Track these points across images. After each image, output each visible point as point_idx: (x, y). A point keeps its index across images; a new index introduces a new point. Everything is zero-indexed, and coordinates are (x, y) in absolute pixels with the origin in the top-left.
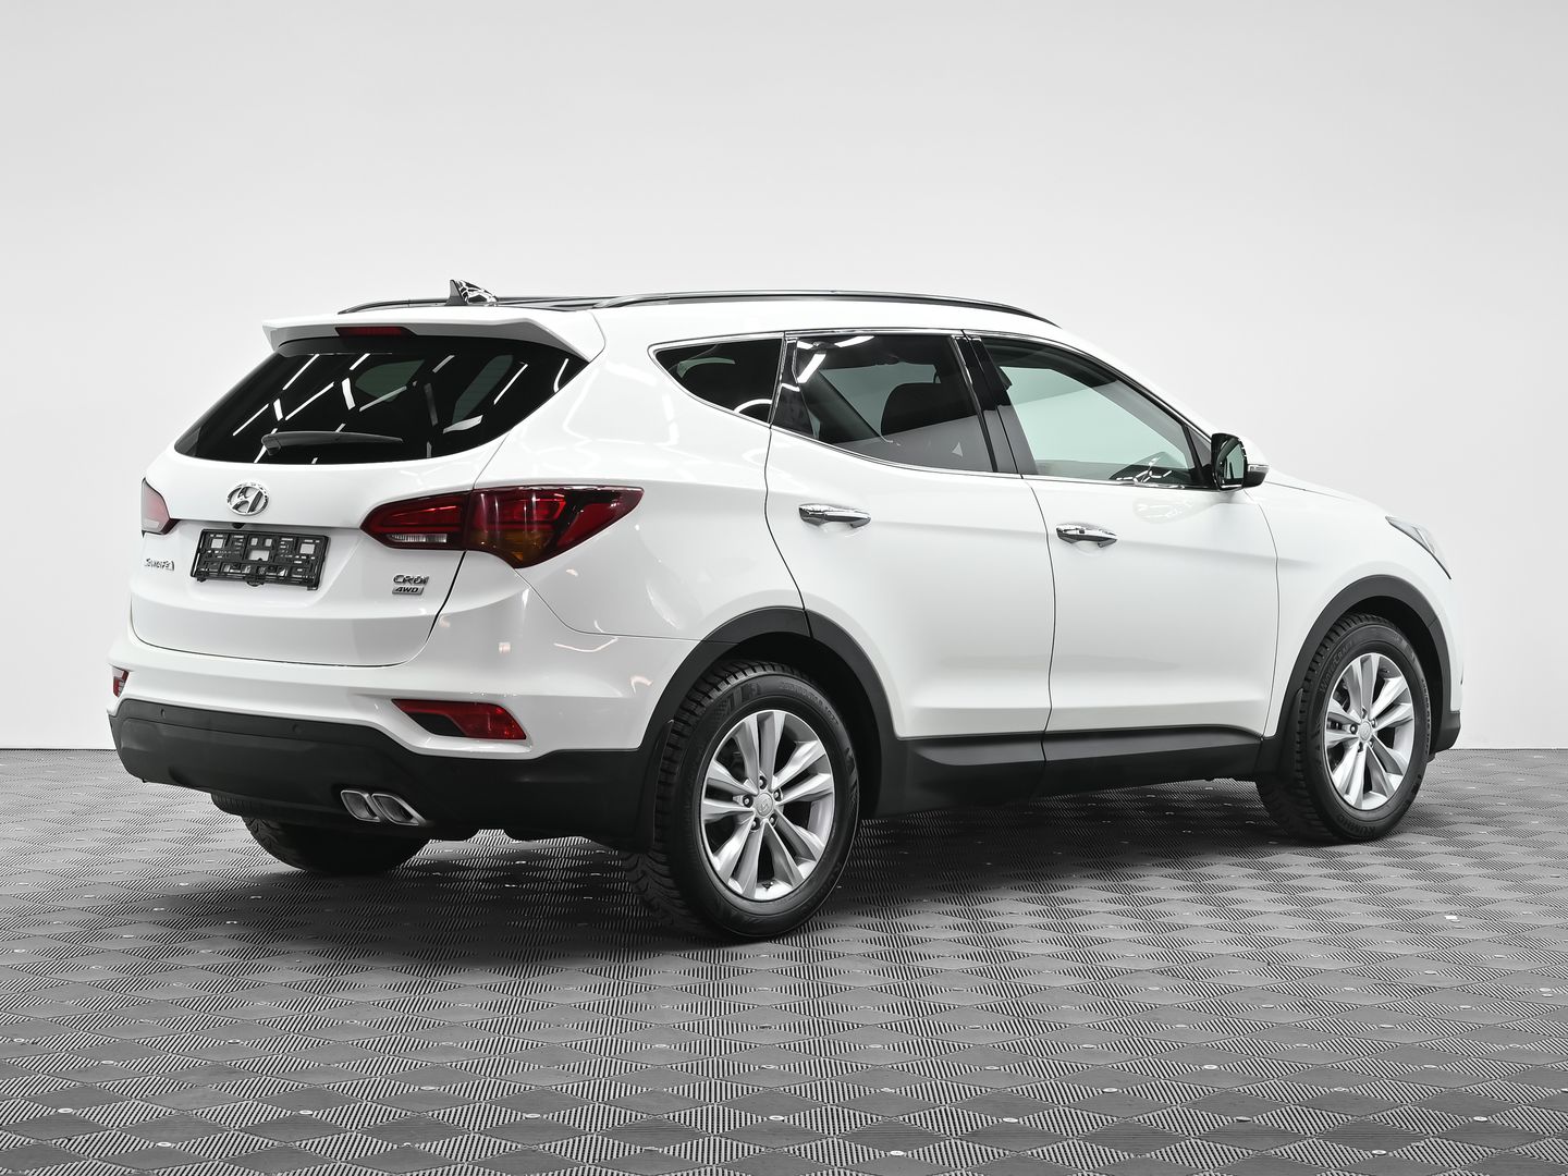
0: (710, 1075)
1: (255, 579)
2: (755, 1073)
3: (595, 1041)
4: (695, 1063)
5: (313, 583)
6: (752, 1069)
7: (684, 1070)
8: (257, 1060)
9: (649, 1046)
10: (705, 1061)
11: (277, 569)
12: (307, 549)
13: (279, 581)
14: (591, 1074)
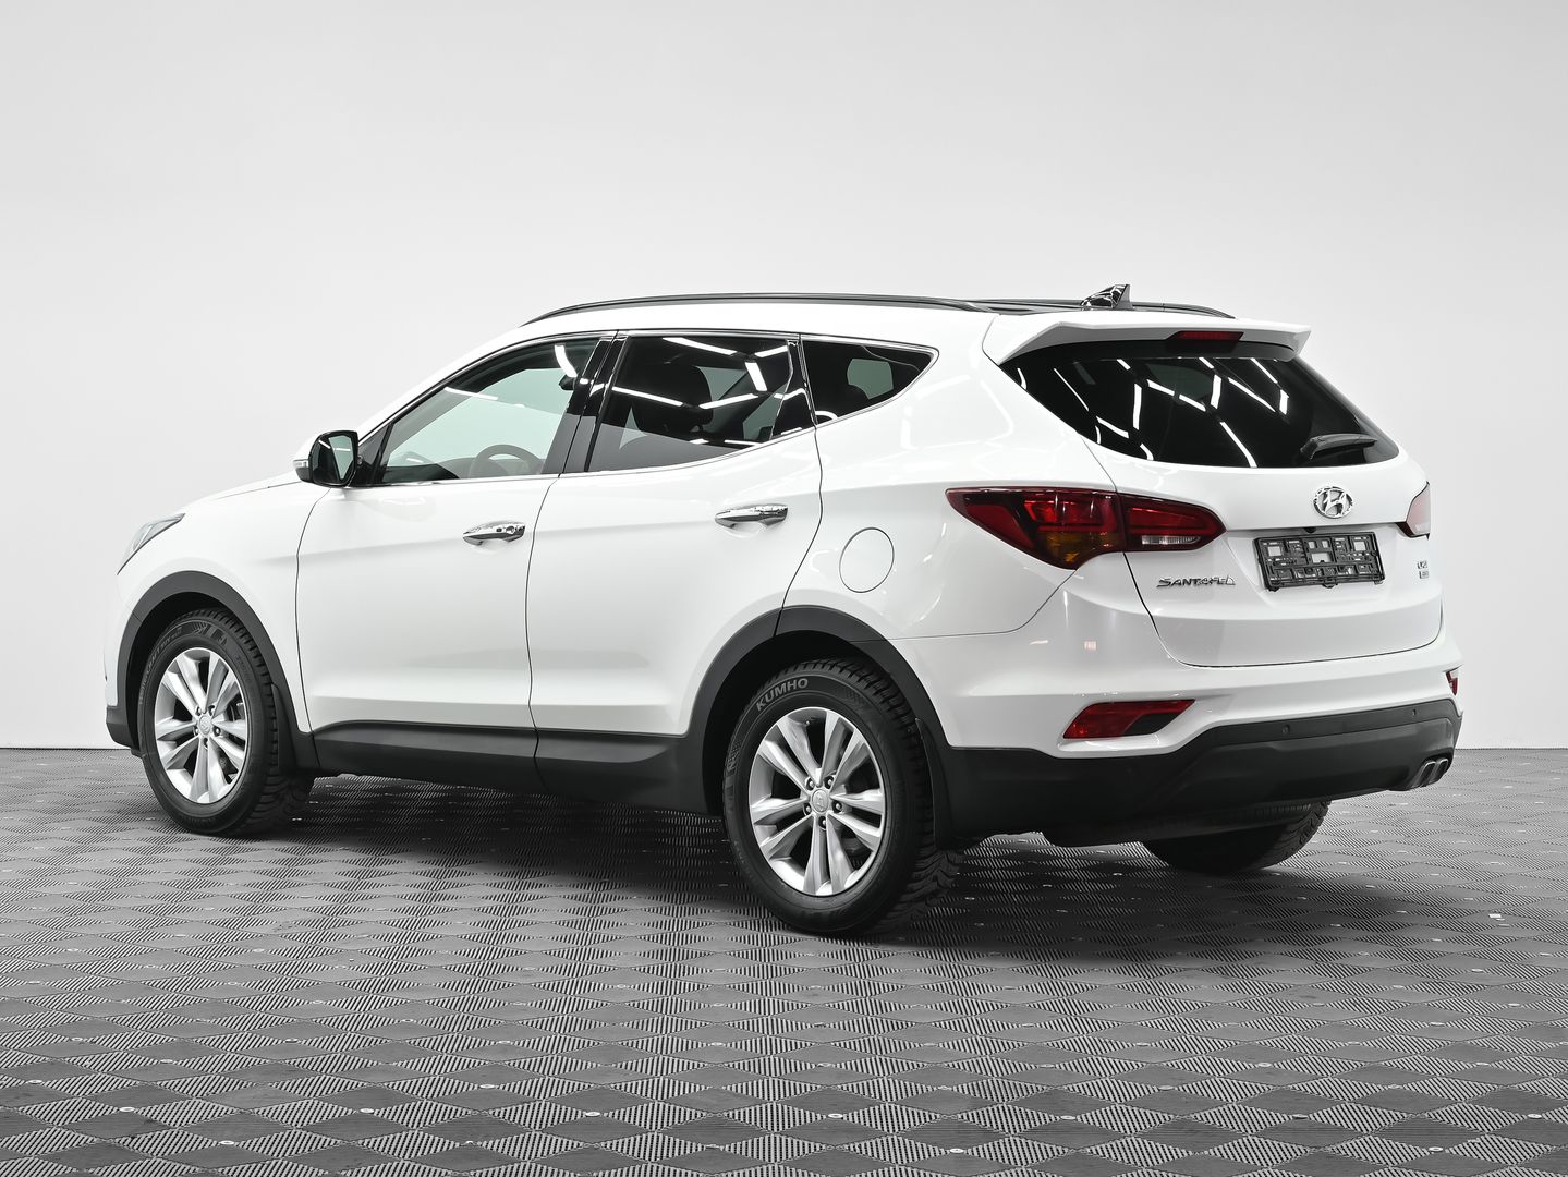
0: (768, 1074)
1: (1327, 581)
2: (812, 1071)
3: (650, 1039)
4: (751, 1061)
5: (1378, 576)
6: (809, 1067)
7: (742, 1068)
8: (316, 1058)
9: (705, 1044)
10: (762, 1059)
11: (1341, 568)
12: (1360, 546)
13: (1348, 579)
14: (649, 1072)
